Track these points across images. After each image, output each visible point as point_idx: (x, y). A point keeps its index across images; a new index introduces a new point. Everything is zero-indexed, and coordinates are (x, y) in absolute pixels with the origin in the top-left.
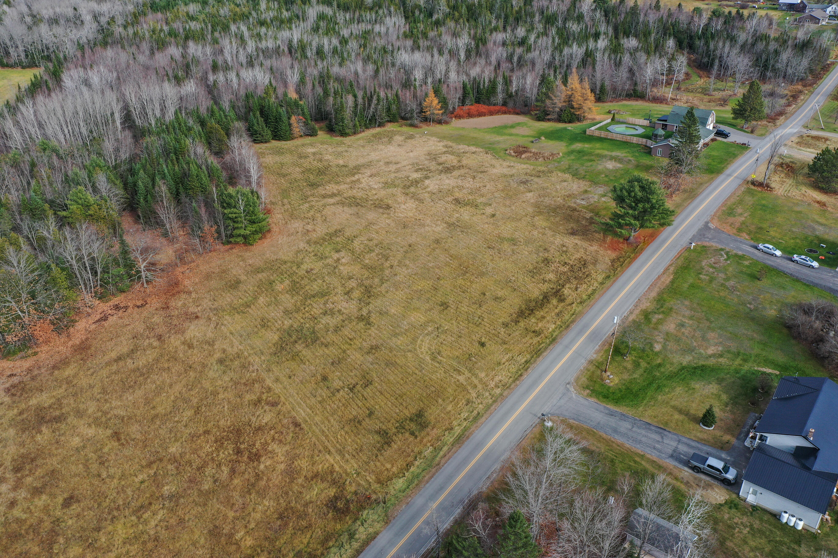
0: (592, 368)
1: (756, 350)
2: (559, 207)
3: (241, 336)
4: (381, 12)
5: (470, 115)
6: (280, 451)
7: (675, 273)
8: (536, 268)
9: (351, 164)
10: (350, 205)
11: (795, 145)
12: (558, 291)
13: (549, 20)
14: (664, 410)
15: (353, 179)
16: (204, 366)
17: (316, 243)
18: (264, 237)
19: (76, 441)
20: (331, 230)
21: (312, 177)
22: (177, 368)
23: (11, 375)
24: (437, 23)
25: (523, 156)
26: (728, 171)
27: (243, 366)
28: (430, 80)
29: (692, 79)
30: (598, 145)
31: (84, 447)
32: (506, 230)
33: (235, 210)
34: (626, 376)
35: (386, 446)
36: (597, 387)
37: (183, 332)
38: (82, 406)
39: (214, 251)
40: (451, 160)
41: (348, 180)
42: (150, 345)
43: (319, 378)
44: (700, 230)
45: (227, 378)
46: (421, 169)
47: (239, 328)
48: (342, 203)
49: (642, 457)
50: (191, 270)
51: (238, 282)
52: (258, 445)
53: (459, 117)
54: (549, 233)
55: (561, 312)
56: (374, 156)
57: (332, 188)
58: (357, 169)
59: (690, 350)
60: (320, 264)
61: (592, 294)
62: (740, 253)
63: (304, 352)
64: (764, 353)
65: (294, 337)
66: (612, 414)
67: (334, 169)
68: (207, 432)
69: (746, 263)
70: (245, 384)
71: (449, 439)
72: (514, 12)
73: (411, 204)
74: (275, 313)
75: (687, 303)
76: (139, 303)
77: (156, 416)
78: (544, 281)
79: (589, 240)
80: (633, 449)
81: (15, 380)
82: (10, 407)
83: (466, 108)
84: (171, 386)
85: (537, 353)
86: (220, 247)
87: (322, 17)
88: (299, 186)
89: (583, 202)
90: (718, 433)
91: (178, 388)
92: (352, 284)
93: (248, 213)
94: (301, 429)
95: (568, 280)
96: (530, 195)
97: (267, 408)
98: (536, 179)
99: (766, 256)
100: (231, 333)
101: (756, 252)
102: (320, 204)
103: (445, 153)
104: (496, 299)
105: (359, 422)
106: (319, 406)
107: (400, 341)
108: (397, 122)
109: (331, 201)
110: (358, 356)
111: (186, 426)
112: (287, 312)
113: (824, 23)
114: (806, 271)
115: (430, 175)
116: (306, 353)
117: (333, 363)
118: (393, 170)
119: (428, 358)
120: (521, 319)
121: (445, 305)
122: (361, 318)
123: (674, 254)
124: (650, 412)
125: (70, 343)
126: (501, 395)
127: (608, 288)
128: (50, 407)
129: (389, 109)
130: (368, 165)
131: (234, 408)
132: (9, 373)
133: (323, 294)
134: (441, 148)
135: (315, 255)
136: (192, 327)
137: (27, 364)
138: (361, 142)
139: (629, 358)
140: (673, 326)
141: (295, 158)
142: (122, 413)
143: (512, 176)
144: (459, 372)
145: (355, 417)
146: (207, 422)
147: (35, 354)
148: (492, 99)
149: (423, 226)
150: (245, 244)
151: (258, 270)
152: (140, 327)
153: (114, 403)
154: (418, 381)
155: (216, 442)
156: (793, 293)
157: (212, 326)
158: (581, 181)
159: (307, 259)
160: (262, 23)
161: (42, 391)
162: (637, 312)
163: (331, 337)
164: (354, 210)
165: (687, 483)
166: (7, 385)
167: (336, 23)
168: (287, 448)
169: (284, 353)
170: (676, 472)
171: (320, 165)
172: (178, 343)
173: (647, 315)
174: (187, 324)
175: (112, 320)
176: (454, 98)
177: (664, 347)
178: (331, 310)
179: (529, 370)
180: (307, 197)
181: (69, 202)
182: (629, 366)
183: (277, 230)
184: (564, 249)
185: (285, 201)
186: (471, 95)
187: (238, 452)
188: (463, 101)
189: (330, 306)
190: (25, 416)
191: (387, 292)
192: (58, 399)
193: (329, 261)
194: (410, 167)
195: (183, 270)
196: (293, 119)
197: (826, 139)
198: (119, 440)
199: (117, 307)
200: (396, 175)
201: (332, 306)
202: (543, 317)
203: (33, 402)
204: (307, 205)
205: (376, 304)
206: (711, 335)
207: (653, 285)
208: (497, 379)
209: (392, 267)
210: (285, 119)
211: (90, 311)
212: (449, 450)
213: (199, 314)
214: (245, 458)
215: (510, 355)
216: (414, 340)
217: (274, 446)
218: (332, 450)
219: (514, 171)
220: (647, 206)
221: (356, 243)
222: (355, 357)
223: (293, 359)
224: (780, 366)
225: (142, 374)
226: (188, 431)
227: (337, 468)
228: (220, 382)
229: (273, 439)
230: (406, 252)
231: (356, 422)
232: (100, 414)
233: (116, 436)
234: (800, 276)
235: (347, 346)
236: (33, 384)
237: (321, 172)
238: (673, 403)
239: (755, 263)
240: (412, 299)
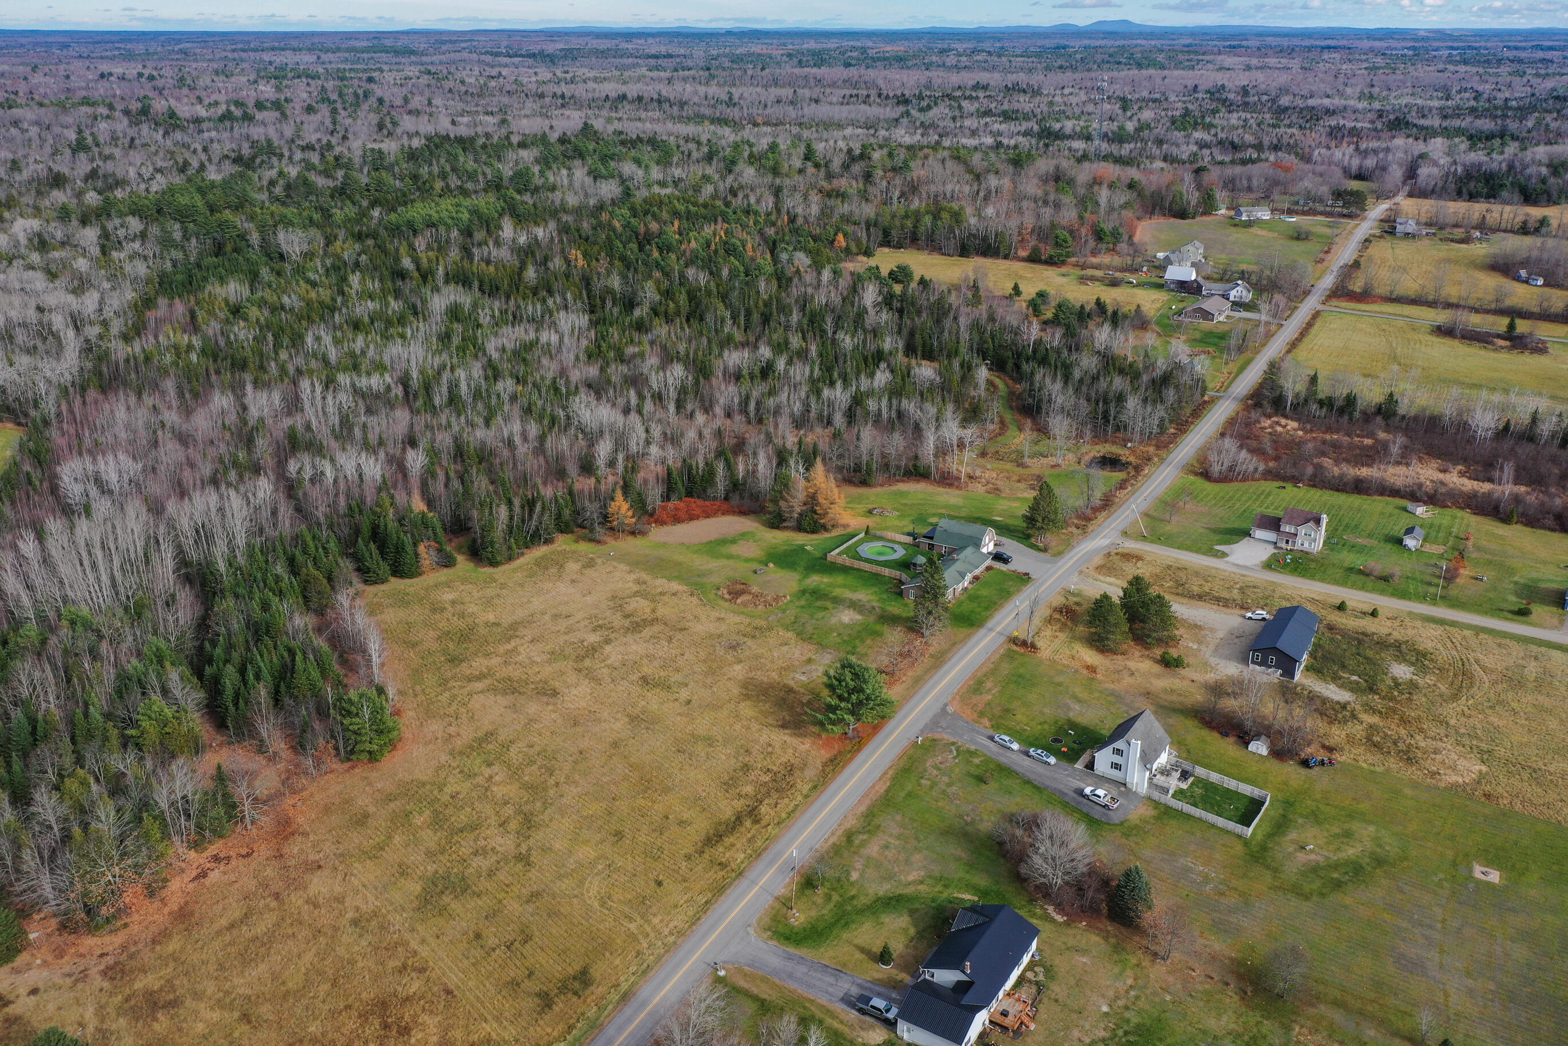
0: (777, 905)
1: (961, 874)
2: (771, 686)
3: (376, 889)
4: (550, 302)
5: (677, 520)
6: (431, 1022)
7: (894, 779)
8: (732, 779)
9: (506, 620)
10: (505, 693)
11: (1092, 573)
12: (755, 808)
13: (813, 322)
14: (846, 949)
15: (509, 647)
16: (336, 929)
17: (461, 753)
18: (394, 747)
19: (200, 1027)
20: (480, 734)
21: (451, 646)
22: (304, 933)
23: (102, 955)
24: (640, 327)
25: (739, 601)
26: (990, 624)
27: (382, 927)
28: (620, 457)
29: (1008, 434)
30: (840, 579)
31: (211, 1033)
32: (703, 724)
33: (357, 720)
34: (813, 913)
35: (546, 1010)
36: (781, 928)
37: (306, 888)
38: (199, 987)
39: (331, 772)
40: (641, 606)
41: (501, 650)
42: (267, 906)
43: (472, 935)
44: (935, 716)
45: (364, 943)
46: (600, 626)
47: (372, 878)
48: (493, 690)
49: (812, 1002)
50: (304, 800)
51: (366, 816)
52: (407, 1017)
53: (661, 522)
54: (755, 726)
55: (754, 837)
56: (537, 604)
57: (479, 664)
58: (512, 631)
59: (889, 877)
60: (468, 784)
61: (793, 811)
62: (973, 748)
63: (452, 905)
64: (968, 877)
65: (440, 887)
66: (790, 958)
67: (483, 631)
68: (348, 1007)
69: (977, 761)
70: (386, 949)
71: (614, 997)
72: (761, 303)
73: (584, 688)
74: (415, 857)
75: (898, 818)
76: (244, 851)
77: (288, 991)
78: (740, 796)
79: (800, 735)
80: (805, 995)
81: (110, 960)
82: (111, 994)
83: (671, 505)
84: (299, 956)
85: (719, 890)
86: (336, 765)
87: (454, 313)
88: (434, 662)
89: (803, 678)
90: (894, 972)
91: (309, 957)
92: (509, 811)
93: (373, 721)
94: (454, 997)
95: (768, 794)
96: (738, 667)
97: (414, 975)
98: (750, 642)
99: (1002, 751)
100: (364, 886)
101: (991, 744)
102: (465, 691)
103: (636, 594)
104: (681, 823)
105: (518, 984)
106: (472, 969)
107: (565, 885)
108: (572, 532)
109: (479, 686)
110: (516, 906)
111: (324, 1002)
112: (430, 854)
113: (1221, 319)
114: (1040, 768)
115: (612, 636)
116: (455, 906)
117: (487, 917)
118: (563, 630)
119: (596, 904)
120: (707, 850)
121: (619, 835)
122: (519, 858)
123: (898, 750)
124: (831, 953)
125: (166, 910)
126: (675, 943)
127: (812, 803)
128: (161, 990)
129: (559, 516)
130: (528, 621)
131: (376, 978)
132: (99, 952)
133: (473, 827)
134: (631, 584)
135: (461, 772)
136: (315, 881)
137: (118, 939)
138: (519, 576)
139: (820, 891)
140: (876, 848)
141: (427, 611)
142: (248, 992)
143: (720, 636)
144: (631, 919)
145: (514, 979)
146: (347, 997)
147: (126, 925)
148: (709, 491)
149: (598, 721)
150: (370, 761)
151: (390, 798)
152: (252, 885)
153: (236, 981)
154: (584, 932)
155: (360, 1016)
156: (1018, 799)
157: (340, 877)
158: (805, 645)
159: (450, 779)
160: (356, 326)
161: (145, 972)
162: (840, 832)
163: (484, 884)
164: (511, 698)
165: (851, 1027)
166: (102, 967)
167: (479, 326)
168: (439, 1018)
169: (429, 907)
170: (842, 1016)
171: (461, 624)
172: (300, 902)
173: (849, 836)
174: (307, 877)
175: (214, 876)
176: (654, 495)
177: (862, 876)
178: (484, 848)
179: (709, 913)
180: (447, 681)
181: (140, 717)
182: (819, 900)
183: (410, 736)
184: (770, 749)
185: (418, 688)
186: (680, 485)
187: (386, 1026)
188: (666, 497)
189: (482, 843)
190: (133, 1002)
191: (551, 820)
192: (168, 981)
193: (480, 780)
194: (586, 622)
195: (293, 802)
196: (421, 548)
197: (1139, 558)
198: (249, 1022)
199: (216, 859)
200: (566, 637)
201: (483, 843)
202: (733, 845)
203: (138, 985)
204: (447, 694)
205: (538, 837)
206: (917, 857)
207: (866, 795)
208: (672, 925)
209: (557, 784)
210: (409, 549)
211: (183, 865)
212: (615, 1008)
213: (322, 863)
214: (394, 1033)
215: (689, 895)
216: (582, 882)
217: (424, 1018)
218: (489, 1017)
219: (724, 627)
220: (862, 697)
221: (513, 750)
222: (513, 907)
223: (441, 915)
224: (979, 890)
225: (263, 944)
226: (327, 1007)
227: (494, 1036)
228: (357, 948)
229: (424, 1010)
230: (576, 762)
231: (514, 984)
232: (221, 994)
233: (246, 1018)
234: (1032, 777)
235: (503, 895)
236: (133, 963)
237: (465, 636)
238: (856, 941)
239: (988, 760)
240: (581, 828)
